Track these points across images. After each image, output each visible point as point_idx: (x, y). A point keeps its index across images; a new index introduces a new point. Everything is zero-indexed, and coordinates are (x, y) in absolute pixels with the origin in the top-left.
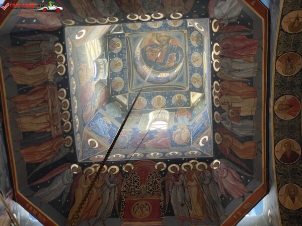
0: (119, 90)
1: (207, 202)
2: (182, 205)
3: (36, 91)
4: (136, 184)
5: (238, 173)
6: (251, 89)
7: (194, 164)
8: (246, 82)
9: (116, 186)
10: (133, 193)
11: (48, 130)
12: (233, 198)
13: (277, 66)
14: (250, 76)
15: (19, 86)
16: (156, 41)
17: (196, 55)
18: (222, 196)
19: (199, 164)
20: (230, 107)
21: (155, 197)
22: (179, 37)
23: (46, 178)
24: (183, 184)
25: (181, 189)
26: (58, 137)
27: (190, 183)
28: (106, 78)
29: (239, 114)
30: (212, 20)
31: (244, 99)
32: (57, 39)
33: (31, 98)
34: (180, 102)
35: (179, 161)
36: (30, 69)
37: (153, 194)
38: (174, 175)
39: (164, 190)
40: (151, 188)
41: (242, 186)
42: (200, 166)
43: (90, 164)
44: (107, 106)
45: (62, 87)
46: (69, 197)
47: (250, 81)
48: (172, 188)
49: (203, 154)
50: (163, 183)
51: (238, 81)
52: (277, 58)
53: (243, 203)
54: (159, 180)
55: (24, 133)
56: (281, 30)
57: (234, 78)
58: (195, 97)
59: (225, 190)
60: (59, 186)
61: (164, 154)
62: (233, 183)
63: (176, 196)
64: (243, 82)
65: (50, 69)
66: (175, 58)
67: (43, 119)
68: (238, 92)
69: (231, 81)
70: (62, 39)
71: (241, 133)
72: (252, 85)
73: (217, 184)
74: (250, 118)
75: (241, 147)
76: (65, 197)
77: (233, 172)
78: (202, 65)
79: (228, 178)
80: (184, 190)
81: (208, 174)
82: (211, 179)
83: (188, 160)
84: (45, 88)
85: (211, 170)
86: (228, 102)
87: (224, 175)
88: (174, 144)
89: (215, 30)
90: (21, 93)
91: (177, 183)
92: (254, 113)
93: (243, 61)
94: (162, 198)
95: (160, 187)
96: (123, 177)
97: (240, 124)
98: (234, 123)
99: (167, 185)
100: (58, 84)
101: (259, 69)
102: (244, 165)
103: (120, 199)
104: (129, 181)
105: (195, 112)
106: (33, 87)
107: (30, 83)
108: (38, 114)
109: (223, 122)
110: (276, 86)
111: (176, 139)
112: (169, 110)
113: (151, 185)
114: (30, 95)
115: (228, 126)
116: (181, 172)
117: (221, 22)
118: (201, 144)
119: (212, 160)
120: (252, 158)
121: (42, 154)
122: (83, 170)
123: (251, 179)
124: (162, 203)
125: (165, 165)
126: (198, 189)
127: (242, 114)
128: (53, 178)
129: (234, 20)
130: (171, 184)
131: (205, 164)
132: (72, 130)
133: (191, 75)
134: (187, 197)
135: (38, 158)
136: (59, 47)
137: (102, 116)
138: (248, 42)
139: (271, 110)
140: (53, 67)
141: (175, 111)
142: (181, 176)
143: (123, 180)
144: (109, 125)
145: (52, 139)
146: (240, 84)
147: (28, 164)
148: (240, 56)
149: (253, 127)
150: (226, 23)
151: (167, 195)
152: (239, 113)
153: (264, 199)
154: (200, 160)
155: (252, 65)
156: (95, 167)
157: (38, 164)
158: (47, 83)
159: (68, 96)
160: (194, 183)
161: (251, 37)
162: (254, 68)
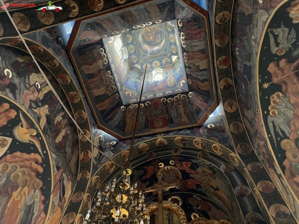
0: (135, 62)
1: (189, 114)
3: (96, 75)
4: (153, 111)
5: (202, 97)
6: (204, 55)
7: (180, 96)
8: (201, 52)
9: (144, 113)
10: (153, 115)
11: (106, 93)
13: (216, 42)
15: (88, 75)
16: (149, 30)
17: (171, 35)
18: (196, 110)
19: (182, 96)
20: (194, 65)
21: (164, 116)
22: (161, 27)
23: (111, 115)
24: (176, 107)
26: (111, 95)
27: (179, 106)
28: (127, 57)
30: (178, 20)
31: (201, 60)
32: (100, 46)
33: (95, 79)
34: (167, 62)
35: (172, 96)
36: (90, 65)
37: (162, 114)
38: (171, 103)
39: (167, 111)
40: (161, 112)
41: (205, 104)
42: (183, 97)
43: (130, 105)
44: (131, 72)
45: (108, 70)
46: (123, 123)
47: (203, 51)
48: (171, 110)
49: (183, 90)
51: (196, 52)
52: (215, 38)
53: (207, 112)
54: (164, 107)
55: (95, 97)
56: (216, 23)
57: (194, 50)
58: (174, 58)
59: (197, 107)
60: (117, 118)
61: (164, 93)
62: (200, 103)
63: (173, 113)
64: (199, 52)
65: (100, 63)
66: (160, 37)
67: (103, 88)
68: (197, 57)
69: (193, 52)
70: (102, 46)
71: (201, 78)
72: (204, 53)
73: (193, 104)
74: (205, 70)
75: (202, 85)
76: (121, 123)
77: (200, 97)
78: (175, 40)
79: (197, 101)
80: (177, 110)
81: (187, 100)
82: (189, 102)
83: (177, 94)
84: (100, 73)
85: (188, 98)
86: (192, 63)
87: (195, 99)
88: (168, 87)
89: (180, 26)
90: (90, 78)
92: (207, 67)
93: (197, 41)
94: (167, 115)
95: (165, 111)
97: (200, 73)
98: (197, 73)
99: (168, 109)
100: (106, 69)
102: (204, 93)
104: (150, 110)
105: (176, 67)
106: (95, 74)
107: (92, 72)
108: (100, 87)
109: (191, 73)
110: (216, 52)
111: (168, 84)
112: (162, 68)
113: (160, 110)
114: (94, 78)
115: (194, 75)
116: (174, 101)
117: (183, 21)
118: (182, 85)
119: (188, 92)
120: (208, 90)
121: (106, 105)
122: (127, 108)
123: (209, 99)
124: (167, 118)
126: (184, 108)
127: (201, 68)
128: (114, 115)
129: (190, 19)
130: (170, 108)
131: (185, 95)
132: (117, 90)
133: (170, 47)
134: (179, 113)
135: (105, 108)
136: (102, 50)
137: (130, 78)
138: (198, 31)
139: (215, 65)
140: (101, 61)
141: (165, 68)
143: (147, 110)
144: (134, 82)
145: (109, 97)
146: (198, 53)
147: (101, 111)
148: (196, 38)
149: (207, 74)
150: (186, 21)
151: (169, 114)
152: (199, 68)
153: (217, 109)
154: (182, 93)
156: (132, 106)
157: (105, 110)
158: (100, 70)
159: (112, 74)
160: (182, 105)
161: (199, 28)
162: (204, 44)
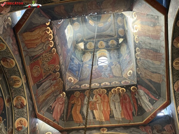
2: (43, 90)
4: (47, 61)
5: (64, 111)
6: (108, 117)
8: (111, 114)
9: (44, 50)
10: (43, 61)
12: (52, 114)
14: (115, 116)
21: (43, 74)
24: (52, 84)
25: (50, 84)
29: (94, 109)
30: (136, 86)
31: (102, 112)
32: (126, 10)
35: (61, 75)
37: (45, 72)
38: (55, 77)
39: (48, 76)
40: (47, 69)
45: (97, 13)
48: (49, 80)
50: (50, 74)
51: (110, 108)
53: (52, 121)
54: (52, 71)
55: (73, 5)
57: (111, 104)
62: (58, 110)
68: (105, 108)
69: (109, 102)
73: (55, 101)
75: (78, 112)
77: (63, 108)
79: (60, 106)
80: (50, 86)
82: (57, 96)
86: (98, 101)
87: (60, 103)
91: (52, 81)
93: (121, 110)
94: (44, 78)
96: (49, 52)
99: (50, 76)
100: (100, 12)
101: (119, 122)
102: (69, 115)
103: (39, 56)
104: (48, 56)
113: (48, 68)
115: (85, 101)
117: (136, 93)
120: (74, 120)
123: (64, 120)
124: (41, 79)
125: (58, 70)
126: (51, 93)
127: (94, 111)
130: (51, 78)
132: (72, 18)
134: (47, 90)
138: (130, 113)
142: (55, 81)
143: (48, 52)
146: (109, 109)
150: (137, 97)
151: (46, 79)
155: (120, 117)
162: (119, 119)
